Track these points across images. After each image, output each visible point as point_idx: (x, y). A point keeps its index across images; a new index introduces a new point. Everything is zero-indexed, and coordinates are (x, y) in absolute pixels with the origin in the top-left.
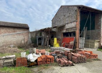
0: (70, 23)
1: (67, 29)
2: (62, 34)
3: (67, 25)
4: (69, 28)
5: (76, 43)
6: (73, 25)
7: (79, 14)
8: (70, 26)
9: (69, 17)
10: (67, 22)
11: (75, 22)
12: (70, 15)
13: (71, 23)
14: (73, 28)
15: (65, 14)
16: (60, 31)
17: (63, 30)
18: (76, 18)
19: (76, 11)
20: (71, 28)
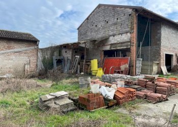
0: (119, 34)
1: (111, 45)
2: (103, 53)
3: (112, 37)
4: (116, 42)
5: (133, 66)
6: (125, 37)
7: (135, 21)
8: (118, 40)
9: (115, 24)
10: (111, 33)
11: (129, 34)
12: (119, 21)
13: (122, 34)
14: (124, 43)
15: (107, 18)
16: (96, 47)
17: (104, 45)
18: (130, 27)
19: (130, 15)
20: (122, 43)
